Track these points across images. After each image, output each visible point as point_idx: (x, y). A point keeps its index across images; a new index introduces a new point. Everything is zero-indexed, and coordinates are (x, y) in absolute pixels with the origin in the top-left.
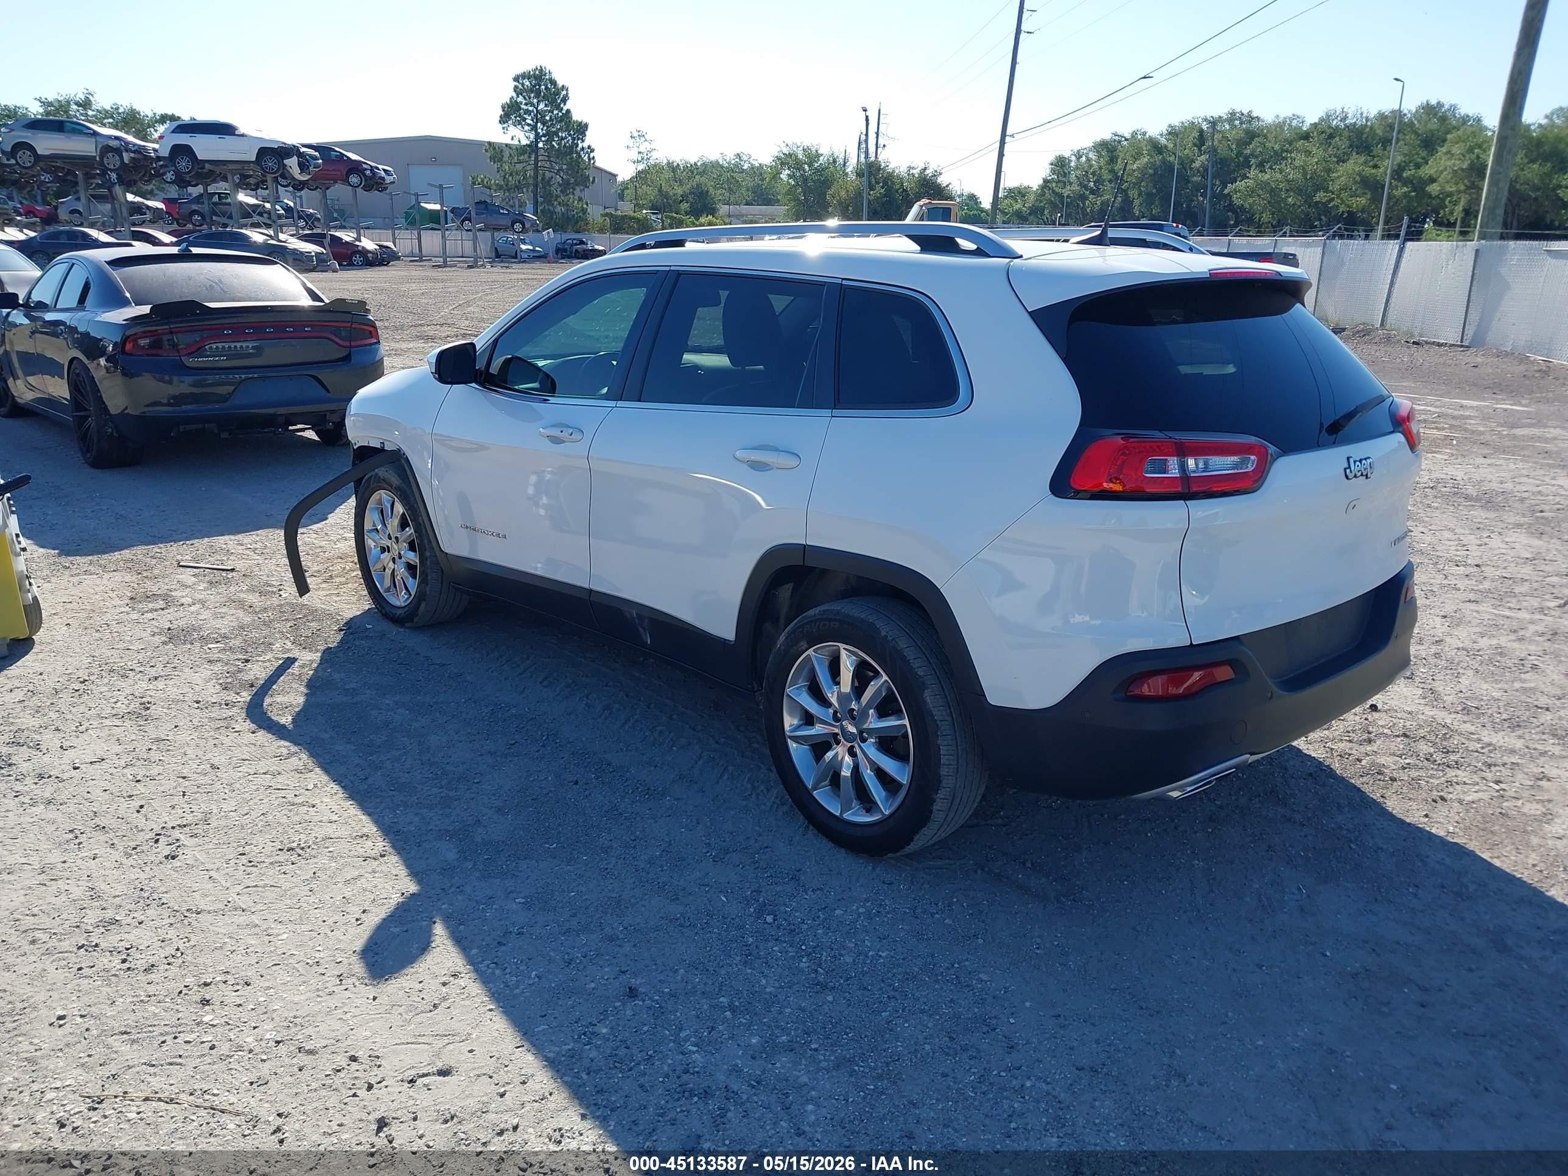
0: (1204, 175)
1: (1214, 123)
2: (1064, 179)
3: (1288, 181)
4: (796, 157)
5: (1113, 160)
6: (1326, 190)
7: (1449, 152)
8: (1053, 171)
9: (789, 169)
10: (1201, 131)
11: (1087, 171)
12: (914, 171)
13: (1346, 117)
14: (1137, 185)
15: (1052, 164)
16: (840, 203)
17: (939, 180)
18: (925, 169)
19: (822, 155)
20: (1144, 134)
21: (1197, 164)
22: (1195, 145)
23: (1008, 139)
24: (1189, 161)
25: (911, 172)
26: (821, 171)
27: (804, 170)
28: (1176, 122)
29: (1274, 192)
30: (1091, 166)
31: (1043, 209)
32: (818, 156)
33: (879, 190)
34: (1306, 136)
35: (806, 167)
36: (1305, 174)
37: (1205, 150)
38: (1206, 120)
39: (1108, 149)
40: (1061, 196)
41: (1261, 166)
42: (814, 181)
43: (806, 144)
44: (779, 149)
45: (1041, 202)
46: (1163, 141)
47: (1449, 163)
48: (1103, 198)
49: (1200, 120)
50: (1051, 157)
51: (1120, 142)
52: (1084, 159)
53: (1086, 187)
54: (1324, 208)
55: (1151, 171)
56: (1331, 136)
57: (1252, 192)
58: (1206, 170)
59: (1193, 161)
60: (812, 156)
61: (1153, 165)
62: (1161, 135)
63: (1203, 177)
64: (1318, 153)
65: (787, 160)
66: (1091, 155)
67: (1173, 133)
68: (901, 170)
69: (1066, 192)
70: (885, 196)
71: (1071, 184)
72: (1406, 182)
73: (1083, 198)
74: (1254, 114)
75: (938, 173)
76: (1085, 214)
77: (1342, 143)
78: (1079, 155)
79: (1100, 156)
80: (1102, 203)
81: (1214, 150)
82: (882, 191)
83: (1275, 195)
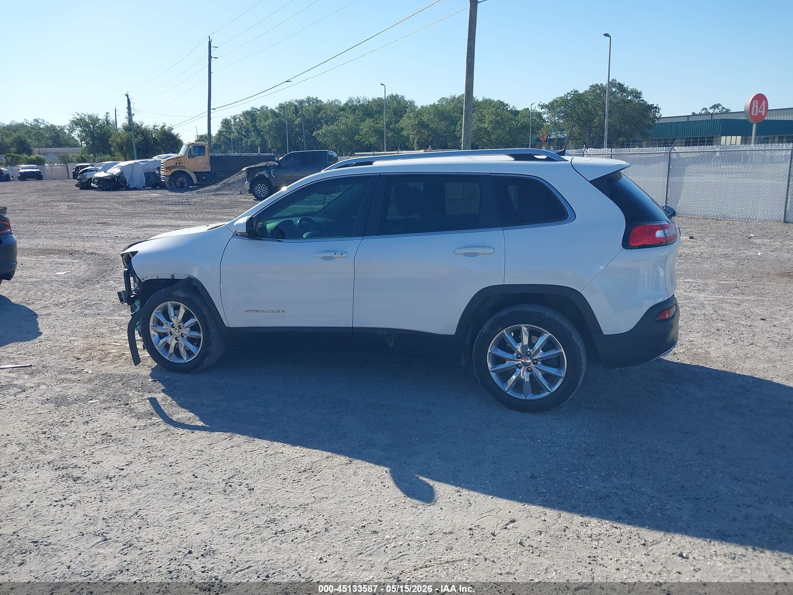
0: (300, 127)
1: (301, 102)
2: (229, 130)
3: (340, 130)
4: (85, 120)
5: (254, 120)
6: (358, 134)
7: (408, 116)
8: (223, 126)
9: (81, 127)
10: (295, 106)
11: (241, 127)
12: (158, 128)
13: (359, 102)
14: (268, 132)
15: (222, 123)
16: (117, 145)
17: (173, 132)
18: (164, 126)
19: (100, 119)
20: (267, 108)
21: (296, 122)
22: (294, 113)
23: (212, 111)
24: (291, 122)
25: (156, 128)
26: (101, 127)
27: (90, 127)
28: (282, 102)
29: (335, 135)
30: (243, 124)
31: (221, 145)
32: (98, 120)
33: (140, 138)
34: (343, 109)
35: (91, 126)
36: (347, 127)
37: (299, 116)
38: (296, 101)
39: (251, 115)
40: (229, 139)
41: (326, 123)
42: (98, 133)
43: (90, 113)
44: (73, 116)
45: (219, 142)
46: (276, 111)
47: (409, 121)
48: (251, 139)
49: (294, 101)
50: (221, 120)
51: (256, 111)
52: (238, 120)
53: (241, 134)
54: (358, 143)
55: (274, 126)
56: (355, 110)
57: (324, 135)
58: (301, 125)
59: (294, 121)
60: (94, 120)
61: (275, 123)
62: (277, 108)
63: (300, 128)
64: (352, 117)
65: (78, 122)
66: (242, 119)
67: (282, 107)
68: (150, 127)
69: (232, 136)
70: (143, 141)
71: (234, 133)
72: (392, 130)
73: (241, 140)
74: (319, 99)
75: (171, 129)
76: (242, 147)
77: (359, 113)
78: (235, 118)
79: (246, 119)
80: (251, 142)
81: (303, 116)
82: (142, 138)
83: (336, 137)
